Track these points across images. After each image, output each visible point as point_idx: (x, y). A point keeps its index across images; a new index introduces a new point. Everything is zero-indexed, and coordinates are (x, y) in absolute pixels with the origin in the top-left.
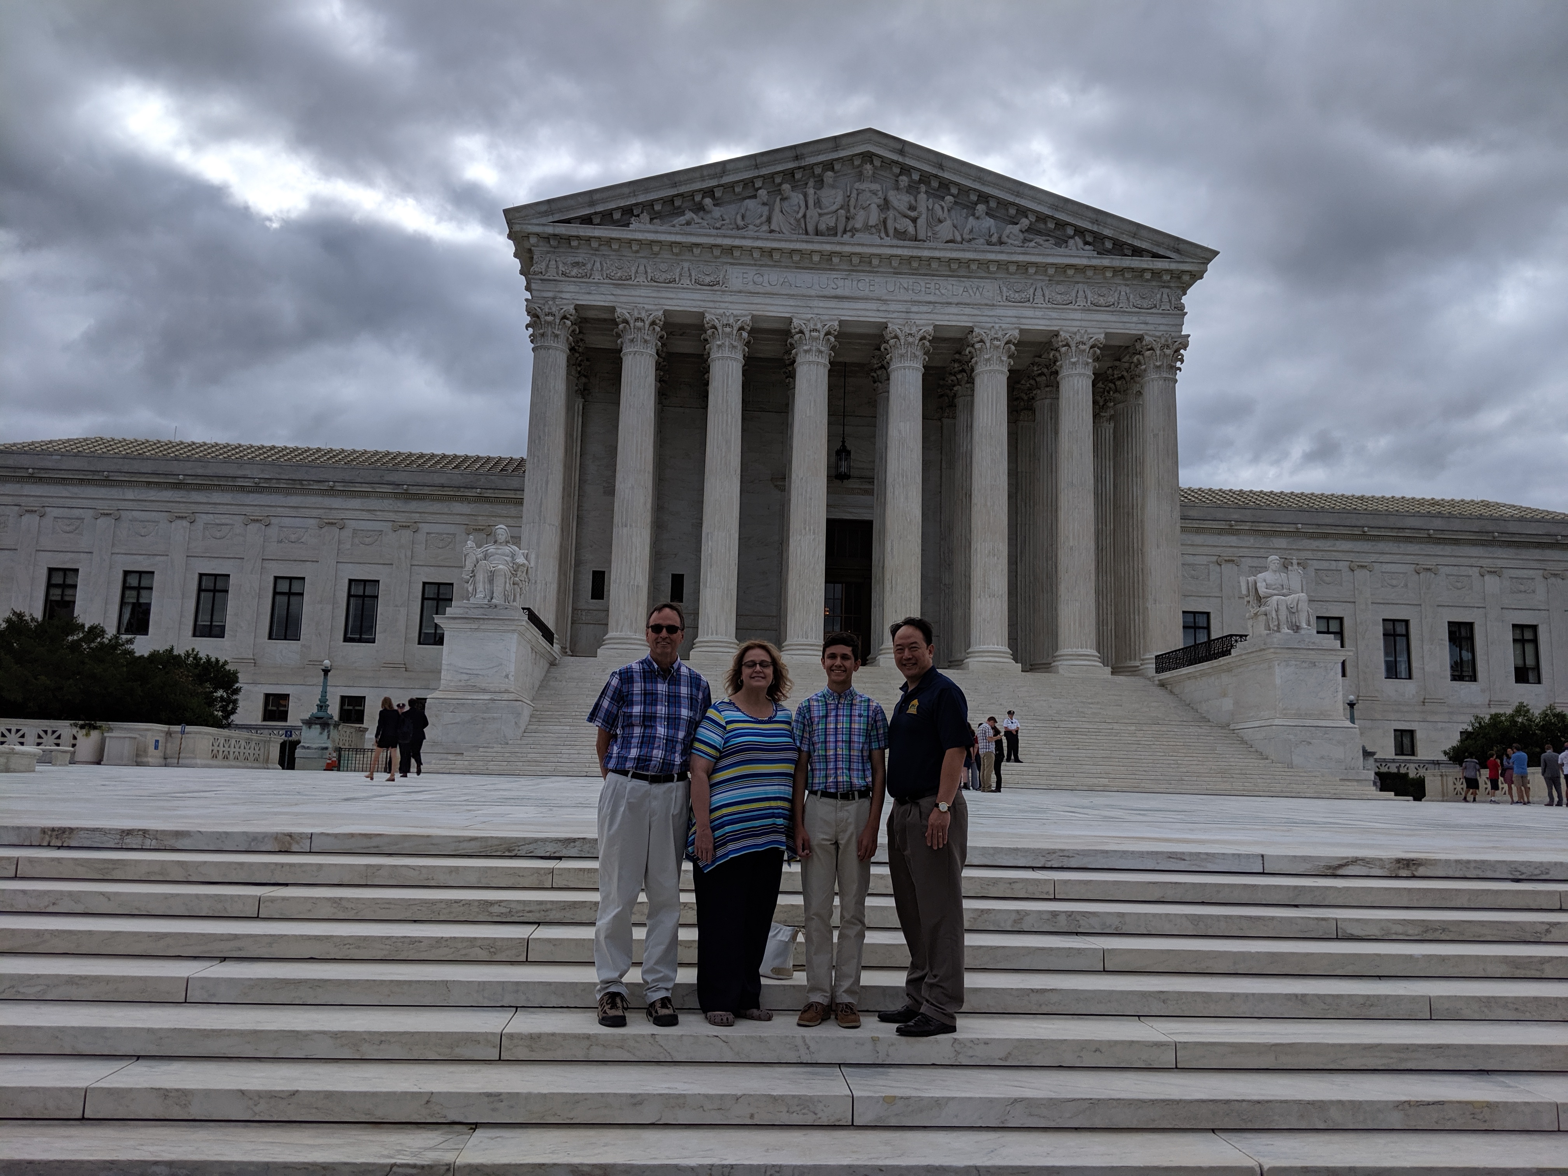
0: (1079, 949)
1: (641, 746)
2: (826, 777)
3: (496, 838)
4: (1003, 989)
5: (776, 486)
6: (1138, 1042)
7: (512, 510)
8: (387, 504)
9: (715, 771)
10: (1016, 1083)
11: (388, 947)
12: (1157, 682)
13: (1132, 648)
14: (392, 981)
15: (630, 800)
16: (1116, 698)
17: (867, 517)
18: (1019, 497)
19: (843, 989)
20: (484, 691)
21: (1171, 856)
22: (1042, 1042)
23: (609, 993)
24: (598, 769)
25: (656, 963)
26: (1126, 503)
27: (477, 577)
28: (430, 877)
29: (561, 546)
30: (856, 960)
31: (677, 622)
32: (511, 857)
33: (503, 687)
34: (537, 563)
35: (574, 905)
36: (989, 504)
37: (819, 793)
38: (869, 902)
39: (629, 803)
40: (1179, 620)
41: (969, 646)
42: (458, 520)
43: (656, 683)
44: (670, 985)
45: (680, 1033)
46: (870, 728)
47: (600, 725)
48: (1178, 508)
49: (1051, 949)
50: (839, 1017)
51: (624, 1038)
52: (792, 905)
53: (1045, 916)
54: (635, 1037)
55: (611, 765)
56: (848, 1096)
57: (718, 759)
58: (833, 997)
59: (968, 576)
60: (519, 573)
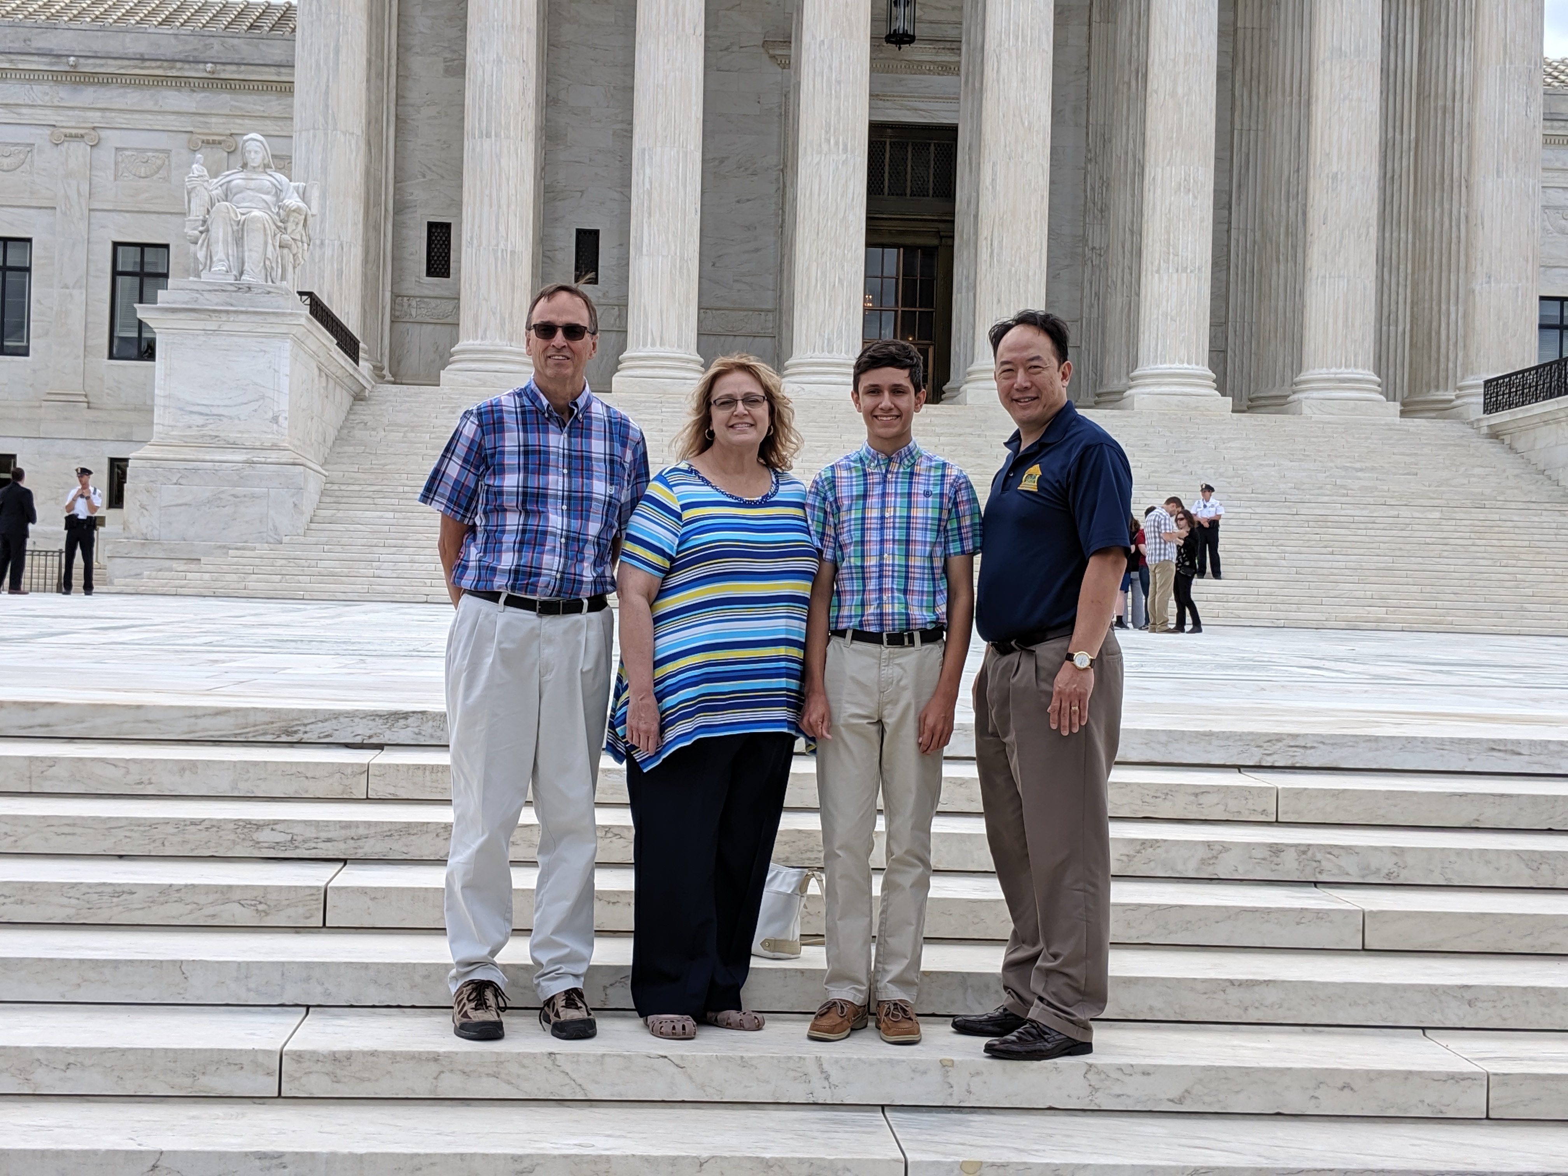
0: (1318, 912)
1: (521, 545)
2: (863, 604)
3: (263, 710)
4: (1179, 980)
5: (773, 57)
6: (1420, 1073)
7: (273, 104)
8: (40, 92)
9: (663, 593)
10: (1197, 1142)
11: (74, 902)
12: (1485, 430)
13: (1442, 366)
14: (82, 961)
15: (503, 646)
16: (1407, 459)
17: (943, 118)
18: (1238, 76)
19: (889, 977)
20: (234, 446)
21: (1494, 747)
22: (1246, 1071)
23: (472, 982)
24: (443, 590)
25: (557, 931)
26: (1441, 90)
27: (213, 233)
28: (145, 778)
29: (368, 173)
30: (913, 928)
31: (582, 318)
32: (291, 744)
33: (268, 439)
34: (323, 206)
35: (407, 829)
36: (1180, 91)
37: (849, 634)
38: (939, 825)
39: (502, 650)
40: (1533, 314)
41: (1135, 366)
42: (174, 123)
43: (547, 431)
44: (582, 969)
45: (601, 1051)
46: (945, 516)
47: (442, 508)
48: (1540, 98)
49: (1268, 911)
50: (883, 1026)
51: (500, 1061)
52: (800, 831)
53: (1258, 854)
54: (520, 1059)
55: (468, 582)
56: (897, 1161)
57: (667, 573)
58: (871, 992)
59: (1136, 232)
60: (291, 226)
